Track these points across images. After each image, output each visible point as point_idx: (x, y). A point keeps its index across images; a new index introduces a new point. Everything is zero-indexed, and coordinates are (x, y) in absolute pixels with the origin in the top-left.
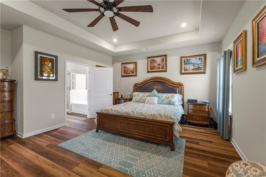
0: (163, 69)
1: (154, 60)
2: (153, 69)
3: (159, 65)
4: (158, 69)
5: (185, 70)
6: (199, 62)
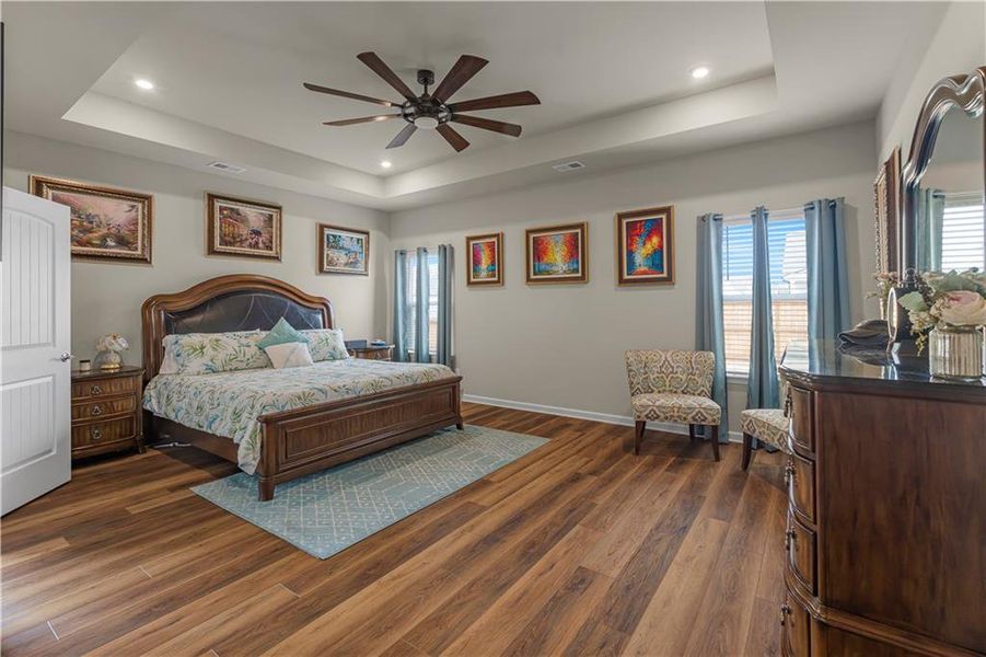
0: (271, 249)
1: (239, 214)
2: (231, 244)
3: (257, 233)
4: (250, 246)
5: (330, 263)
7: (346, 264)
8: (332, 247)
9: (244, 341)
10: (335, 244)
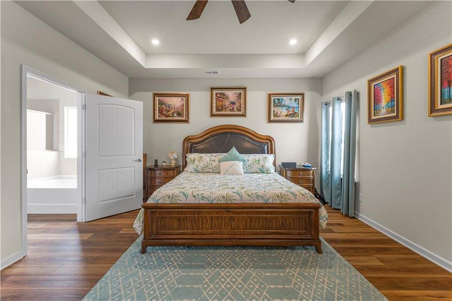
0: (241, 111)
1: (224, 95)
2: (221, 110)
3: (233, 103)
4: (230, 110)
5: (275, 115)
6: (295, 104)
7: (287, 116)
8: (277, 106)
9: (213, 158)
10: (279, 104)
